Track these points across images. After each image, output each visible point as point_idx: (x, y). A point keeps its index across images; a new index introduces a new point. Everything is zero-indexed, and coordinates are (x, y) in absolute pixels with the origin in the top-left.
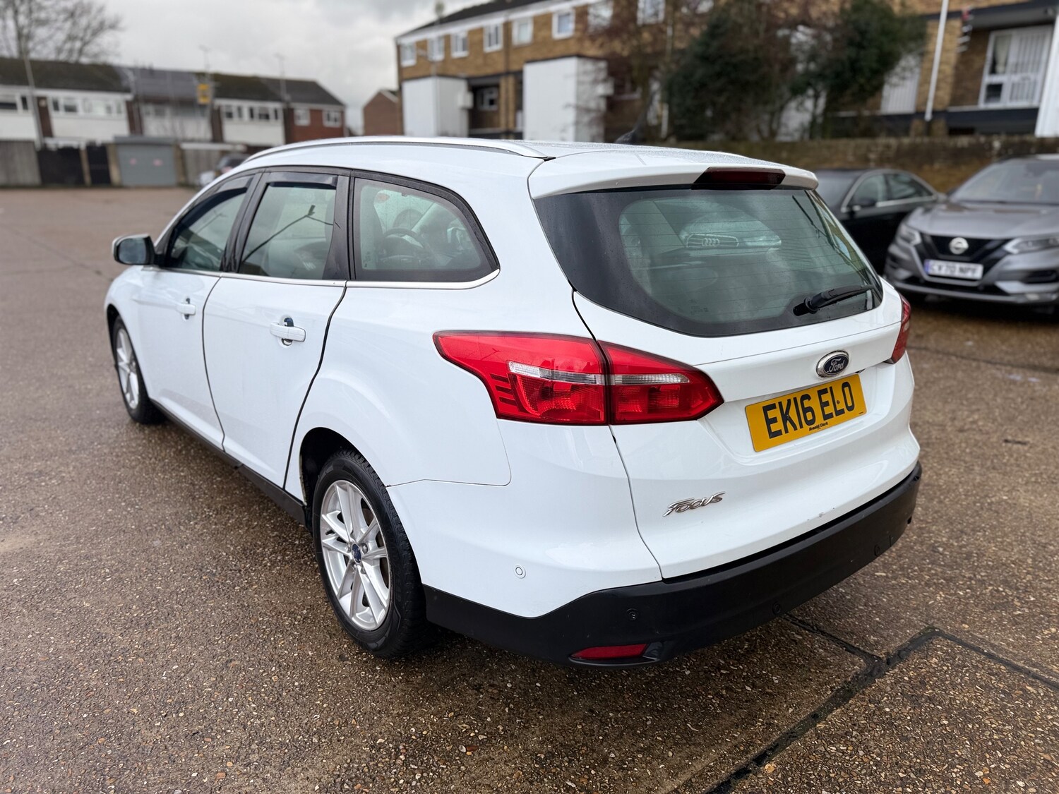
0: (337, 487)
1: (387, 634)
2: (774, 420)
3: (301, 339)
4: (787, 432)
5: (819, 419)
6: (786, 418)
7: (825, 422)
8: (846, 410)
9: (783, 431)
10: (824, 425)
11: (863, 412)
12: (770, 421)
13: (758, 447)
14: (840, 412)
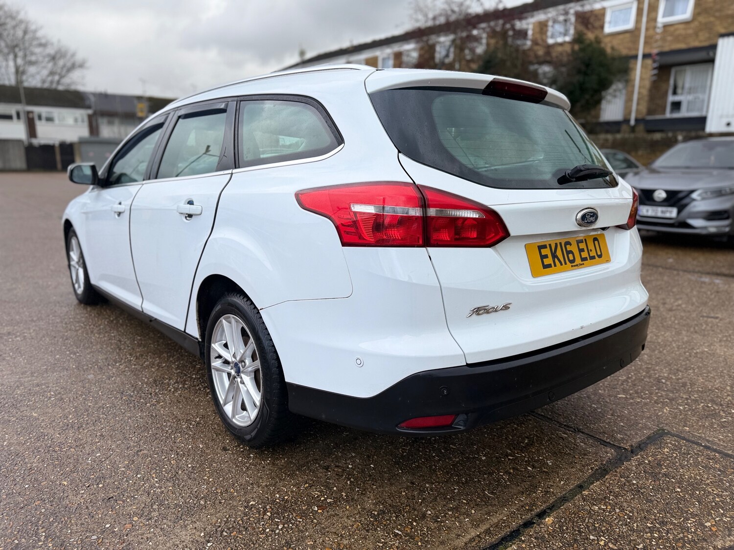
0: (224, 320)
1: (259, 426)
2: (546, 256)
3: (199, 213)
4: (555, 266)
5: (578, 261)
6: (554, 256)
7: (582, 263)
8: (596, 257)
9: (553, 265)
10: (581, 265)
11: (608, 260)
12: (543, 257)
13: (535, 274)
14: (592, 258)
